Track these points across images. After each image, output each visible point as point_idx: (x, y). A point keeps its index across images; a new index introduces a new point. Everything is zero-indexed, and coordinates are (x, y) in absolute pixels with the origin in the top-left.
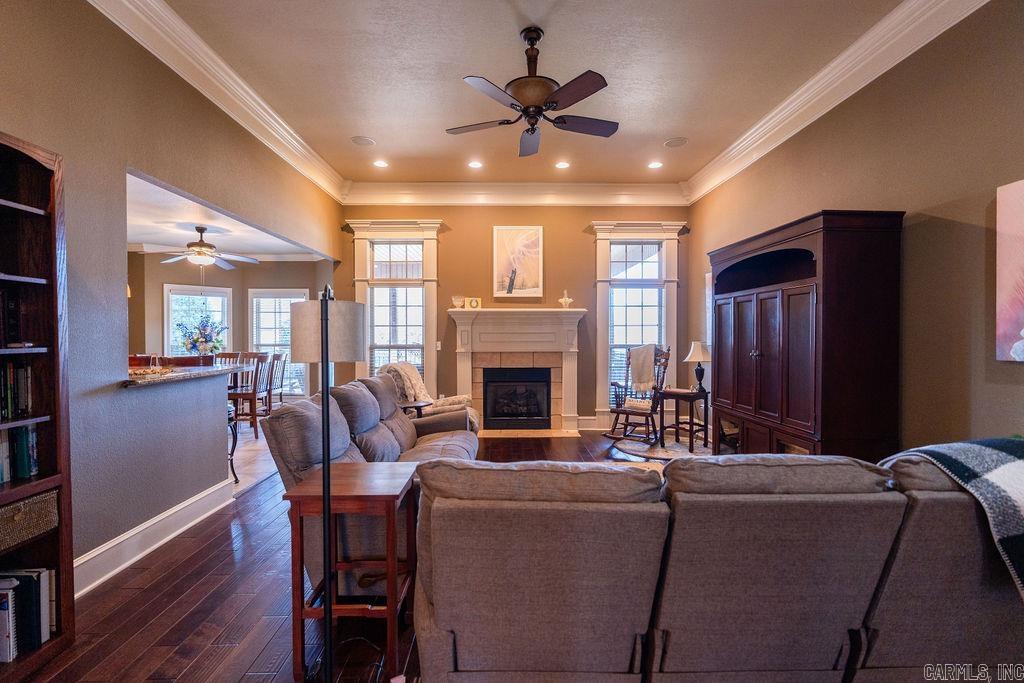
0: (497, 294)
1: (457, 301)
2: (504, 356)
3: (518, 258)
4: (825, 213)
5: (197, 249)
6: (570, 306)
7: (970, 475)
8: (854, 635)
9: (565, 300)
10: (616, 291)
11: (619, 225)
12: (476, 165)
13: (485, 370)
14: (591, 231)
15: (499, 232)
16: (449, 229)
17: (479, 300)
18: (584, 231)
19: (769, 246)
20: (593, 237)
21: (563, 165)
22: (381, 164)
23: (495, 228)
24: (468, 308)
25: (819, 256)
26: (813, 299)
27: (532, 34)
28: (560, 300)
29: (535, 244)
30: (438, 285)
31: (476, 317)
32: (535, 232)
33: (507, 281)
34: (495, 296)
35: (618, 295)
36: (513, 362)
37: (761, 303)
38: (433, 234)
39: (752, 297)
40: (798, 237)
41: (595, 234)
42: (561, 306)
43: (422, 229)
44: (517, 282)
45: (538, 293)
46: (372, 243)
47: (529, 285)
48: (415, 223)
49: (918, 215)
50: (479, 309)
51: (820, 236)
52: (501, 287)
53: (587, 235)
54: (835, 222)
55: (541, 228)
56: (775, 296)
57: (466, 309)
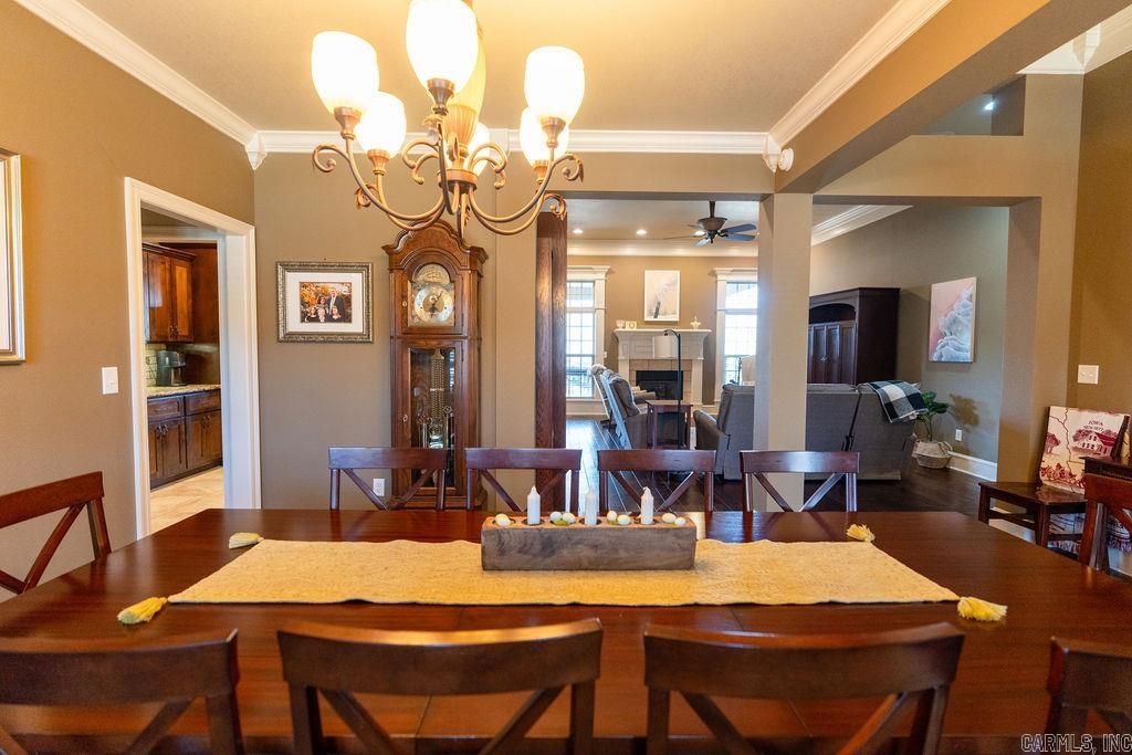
0: (646, 319)
1: (620, 324)
3: (662, 294)
4: (860, 289)
6: (700, 327)
7: (878, 387)
8: (847, 438)
9: (695, 324)
10: (727, 316)
11: (734, 270)
12: (642, 232)
13: (637, 372)
14: (714, 274)
15: (648, 274)
16: (613, 272)
17: (635, 323)
18: (709, 275)
19: (836, 300)
20: (715, 278)
23: (646, 272)
25: (857, 309)
26: (854, 331)
28: (692, 324)
29: (674, 284)
30: (606, 312)
31: (633, 336)
32: (674, 275)
33: (654, 310)
35: (730, 321)
36: (657, 366)
37: (829, 331)
38: (602, 276)
39: (824, 327)
40: (847, 298)
41: (716, 276)
42: (692, 328)
43: (595, 273)
44: (661, 310)
45: (676, 318)
47: (670, 312)
48: (590, 268)
49: (905, 290)
50: (635, 329)
51: (858, 299)
52: (650, 314)
53: (711, 277)
54: (865, 293)
55: (678, 273)
56: (837, 327)
57: (627, 329)
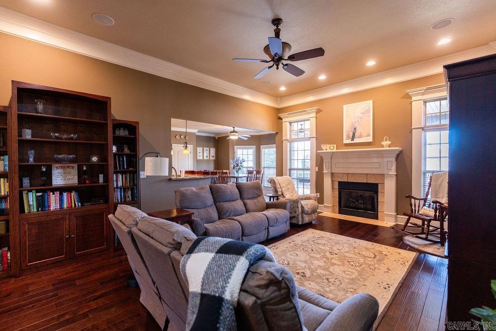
0: (345, 142)
1: (323, 147)
2: (349, 175)
3: (358, 121)
5: (232, 134)
6: (389, 146)
9: (386, 143)
11: (428, 89)
12: (322, 77)
13: (339, 182)
14: (408, 97)
15: (346, 107)
16: (321, 111)
17: (335, 146)
18: (403, 98)
20: (409, 100)
21: (371, 63)
22: (283, 89)
23: (344, 106)
24: (329, 150)
27: (277, 22)
28: (382, 143)
29: (368, 111)
30: (317, 139)
31: (332, 155)
32: (368, 104)
33: (351, 134)
34: (344, 142)
36: (355, 179)
38: (314, 115)
41: (410, 98)
42: (383, 146)
43: (309, 113)
44: (357, 134)
45: (370, 139)
46: (290, 123)
47: (364, 135)
48: (305, 111)
50: (335, 150)
52: (348, 138)
53: (405, 100)
55: (371, 102)
57: (327, 151)
